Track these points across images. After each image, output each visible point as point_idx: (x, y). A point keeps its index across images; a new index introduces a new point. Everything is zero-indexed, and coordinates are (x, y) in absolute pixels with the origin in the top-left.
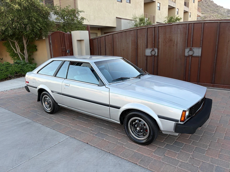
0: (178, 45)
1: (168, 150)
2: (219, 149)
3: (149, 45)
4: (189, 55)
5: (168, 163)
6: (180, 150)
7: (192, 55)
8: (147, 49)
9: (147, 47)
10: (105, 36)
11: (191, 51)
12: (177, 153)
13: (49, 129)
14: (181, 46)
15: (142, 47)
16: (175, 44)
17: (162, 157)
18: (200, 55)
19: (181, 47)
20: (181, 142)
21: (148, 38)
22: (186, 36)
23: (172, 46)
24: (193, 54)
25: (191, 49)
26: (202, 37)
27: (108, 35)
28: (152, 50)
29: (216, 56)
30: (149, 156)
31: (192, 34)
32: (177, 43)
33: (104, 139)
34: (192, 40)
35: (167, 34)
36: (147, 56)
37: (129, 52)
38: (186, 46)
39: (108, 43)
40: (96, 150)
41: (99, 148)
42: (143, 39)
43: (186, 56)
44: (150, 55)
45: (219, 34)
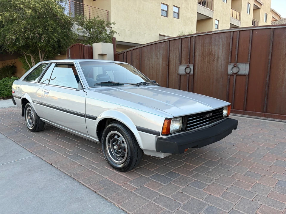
0: (220, 59)
1: (154, 180)
2: (228, 186)
3: (183, 61)
4: (233, 73)
5: (140, 195)
6: (170, 182)
7: (236, 73)
8: (181, 66)
9: (181, 64)
10: (132, 50)
11: (236, 67)
12: (163, 184)
13: (18, 146)
14: (223, 61)
15: (174, 63)
16: (215, 58)
17: (137, 187)
18: (247, 73)
19: (223, 63)
20: (178, 173)
21: (182, 52)
22: (229, 48)
23: (212, 61)
24: (239, 71)
25: (235, 64)
26: (250, 48)
27: (136, 49)
28: (186, 67)
29: (268, 74)
30: (120, 185)
31: (237, 45)
32: (218, 57)
33: (76, 162)
34: (237, 53)
35: (206, 46)
36: (181, 75)
37: (159, 69)
38: (230, 62)
39: (135, 58)
40: (55, 172)
41: (62, 170)
42: (176, 53)
43: (230, 74)
44: (184, 73)
45: (273, 44)
